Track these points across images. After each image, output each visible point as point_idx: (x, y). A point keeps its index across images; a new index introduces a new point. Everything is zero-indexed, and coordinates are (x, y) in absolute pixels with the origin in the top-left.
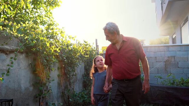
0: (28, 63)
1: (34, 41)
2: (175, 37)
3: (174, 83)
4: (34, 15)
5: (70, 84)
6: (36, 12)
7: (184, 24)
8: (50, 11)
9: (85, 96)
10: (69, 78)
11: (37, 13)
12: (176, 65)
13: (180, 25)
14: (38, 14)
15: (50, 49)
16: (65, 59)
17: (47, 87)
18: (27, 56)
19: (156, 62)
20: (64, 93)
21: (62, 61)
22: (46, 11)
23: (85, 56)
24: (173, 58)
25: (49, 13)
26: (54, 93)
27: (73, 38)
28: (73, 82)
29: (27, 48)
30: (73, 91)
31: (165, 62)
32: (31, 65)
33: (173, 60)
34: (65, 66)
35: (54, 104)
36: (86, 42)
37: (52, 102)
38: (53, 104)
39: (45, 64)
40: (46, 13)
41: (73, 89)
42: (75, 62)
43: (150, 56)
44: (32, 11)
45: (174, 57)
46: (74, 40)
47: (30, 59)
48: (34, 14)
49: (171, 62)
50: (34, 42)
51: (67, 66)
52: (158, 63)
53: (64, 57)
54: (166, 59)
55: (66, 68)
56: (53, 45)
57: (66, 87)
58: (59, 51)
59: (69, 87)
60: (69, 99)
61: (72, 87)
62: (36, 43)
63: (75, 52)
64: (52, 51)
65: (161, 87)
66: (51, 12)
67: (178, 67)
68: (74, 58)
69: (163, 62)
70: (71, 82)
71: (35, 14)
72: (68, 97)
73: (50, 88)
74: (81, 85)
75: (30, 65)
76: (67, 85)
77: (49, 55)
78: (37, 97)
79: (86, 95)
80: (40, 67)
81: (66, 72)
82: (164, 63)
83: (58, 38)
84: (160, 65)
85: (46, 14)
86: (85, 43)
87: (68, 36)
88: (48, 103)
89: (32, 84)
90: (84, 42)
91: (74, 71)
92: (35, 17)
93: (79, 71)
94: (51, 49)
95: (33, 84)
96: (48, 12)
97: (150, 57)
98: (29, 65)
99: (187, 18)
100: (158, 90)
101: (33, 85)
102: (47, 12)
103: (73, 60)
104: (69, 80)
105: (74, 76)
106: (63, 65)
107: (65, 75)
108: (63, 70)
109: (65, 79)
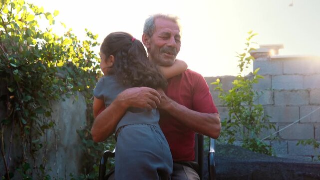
10: (30, 131)
16: (16, 68)
19: (310, 104)
23: (82, 68)
28: (41, 146)
30: (43, 172)
36: (92, 37)
41: (42, 167)
42: (49, 83)
46: (54, 23)
51: (24, 94)
52: (313, 107)
55: (19, 99)
59: (27, 158)
61: (39, 162)
68: (44, 70)
70: (34, 145)
76: (22, 154)
81: (18, 109)
86: (89, 39)
90: (88, 34)
91: (49, 114)
97: (292, 91)
103: (43, 77)
104: (30, 138)
105: (45, 130)
106: (10, 89)
107: (18, 121)
108: (9, 105)
109: (16, 135)
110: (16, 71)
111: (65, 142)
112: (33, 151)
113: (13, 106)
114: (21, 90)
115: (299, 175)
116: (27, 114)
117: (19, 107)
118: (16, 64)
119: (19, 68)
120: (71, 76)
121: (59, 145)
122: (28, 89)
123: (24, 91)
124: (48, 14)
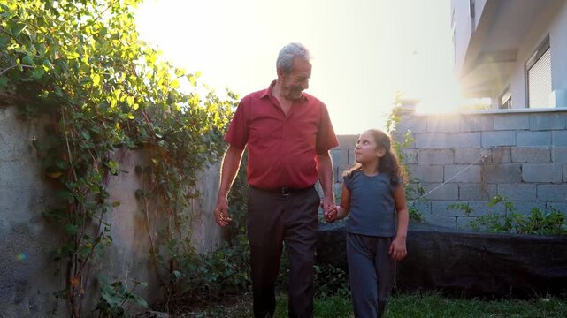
0: (26, 142)
1: (48, 66)
2: (510, 99)
3: (510, 226)
4: (76, 21)
5: (178, 225)
6: (82, 11)
7: (537, 59)
8: (127, 8)
9: (226, 264)
10: (175, 202)
11: (87, 13)
12: (516, 174)
13: (525, 64)
14: (90, 18)
15: (104, 98)
16: (161, 139)
17: (97, 228)
18: (22, 118)
19: (454, 164)
20: (157, 251)
21: (149, 145)
22: (113, 9)
24: (506, 152)
25: (124, 17)
26: (120, 251)
27: (189, 76)
28: (187, 218)
29: (22, 87)
30: (189, 245)
31: (481, 164)
32: (37, 148)
33: (506, 158)
34: (160, 163)
35: (120, 283)
36: (233, 97)
37: (115, 278)
38: (114, 285)
39: (87, 146)
40: (115, 14)
41: (188, 240)
42: (195, 152)
43: (436, 147)
44: (70, 8)
45: (510, 148)
46: (196, 84)
47: (33, 127)
48: (76, 17)
49: (500, 163)
50: (46, 69)
51: (169, 165)
52: (458, 167)
53: (157, 131)
54: (484, 154)
55: (164, 171)
56: (117, 88)
57: (164, 235)
58: (136, 107)
59: (173, 232)
60: (171, 271)
61: (184, 235)
62: (51, 71)
63: (195, 121)
64: (112, 106)
65: (468, 237)
66: (129, 11)
67: (522, 181)
68: (190, 139)
69: (476, 164)
70: (180, 217)
71: (79, 18)
72: (169, 266)
73: (108, 233)
74: (216, 232)
75: (34, 149)
76: (168, 228)
77: (103, 117)
78: (57, 259)
79: (230, 261)
80: (68, 157)
81: (162, 181)
82: (479, 168)
83: (138, 70)
84: (466, 174)
85: (113, 18)
86: (230, 99)
87: (173, 70)
88: (101, 282)
89: (39, 212)
90: (229, 94)
91: (193, 184)
92: (79, 26)
93: (209, 186)
94: (109, 98)
95: (43, 213)
96: (120, 11)
97: (436, 150)
98: (30, 148)
99: (547, 40)
100: (461, 246)
101: (43, 215)
102: (117, 12)
103: (189, 146)
104: (175, 210)
105: (190, 200)
106: (154, 161)
107: (162, 193)
108: (154, 176)
109: (161, 208)
110: (162, 142)
111: (207, 210)
112: (179, 224)
113: (158, 178)
114: (166, 160)
115: (456, 246)
116: (172, 186)
117: (164, 179)
118: (161, 134)
119: (164, 138)
120: (214, 141)
121: (202, 212)
122: (172, 159)
123: (169, 161)
124: (191, 75)
